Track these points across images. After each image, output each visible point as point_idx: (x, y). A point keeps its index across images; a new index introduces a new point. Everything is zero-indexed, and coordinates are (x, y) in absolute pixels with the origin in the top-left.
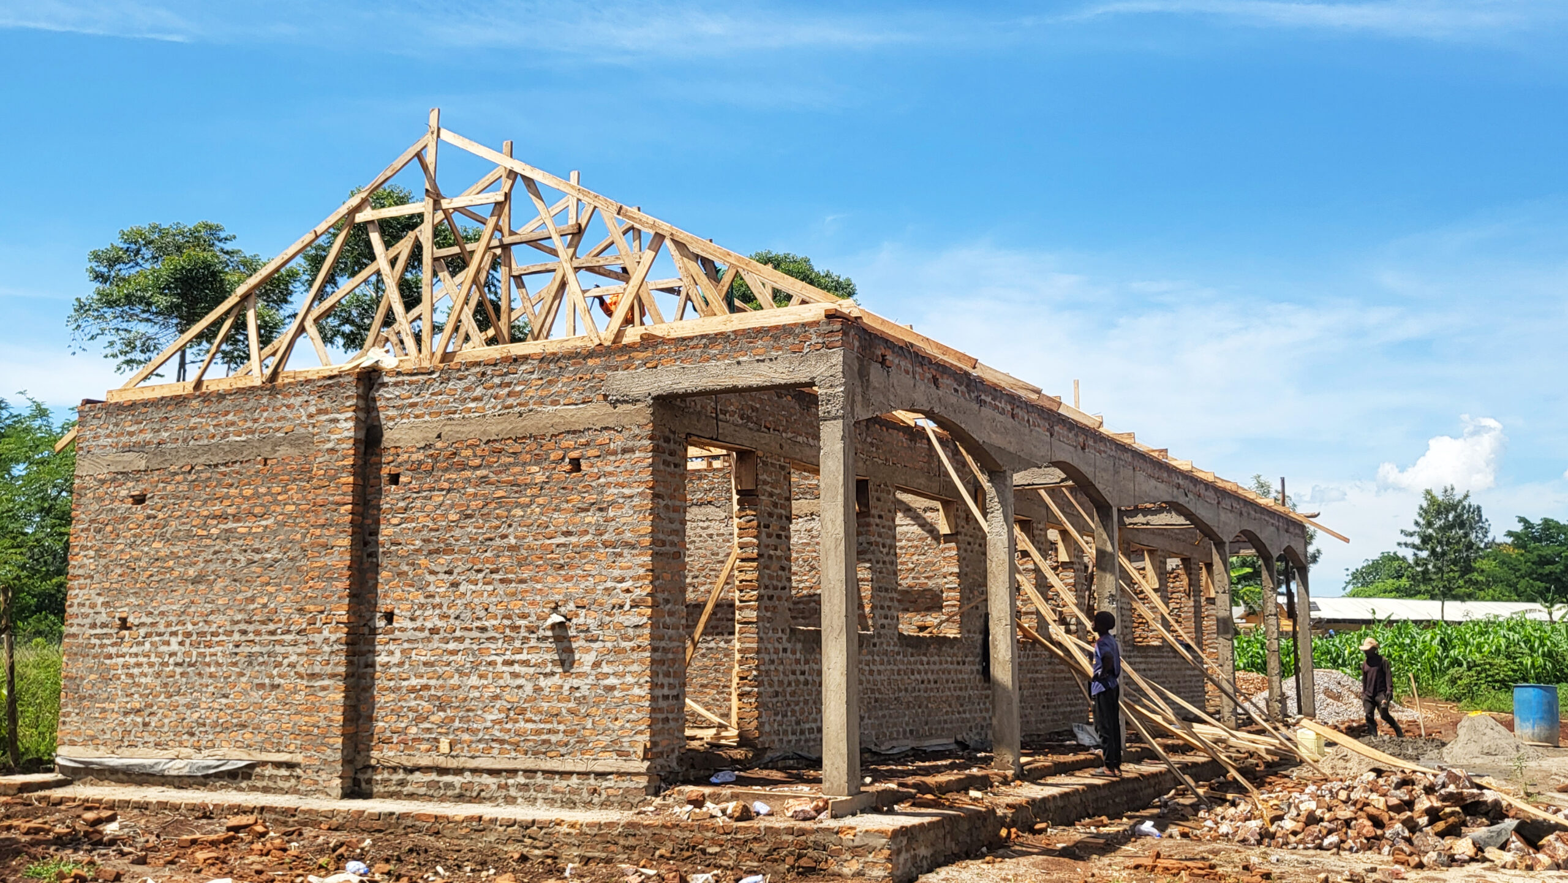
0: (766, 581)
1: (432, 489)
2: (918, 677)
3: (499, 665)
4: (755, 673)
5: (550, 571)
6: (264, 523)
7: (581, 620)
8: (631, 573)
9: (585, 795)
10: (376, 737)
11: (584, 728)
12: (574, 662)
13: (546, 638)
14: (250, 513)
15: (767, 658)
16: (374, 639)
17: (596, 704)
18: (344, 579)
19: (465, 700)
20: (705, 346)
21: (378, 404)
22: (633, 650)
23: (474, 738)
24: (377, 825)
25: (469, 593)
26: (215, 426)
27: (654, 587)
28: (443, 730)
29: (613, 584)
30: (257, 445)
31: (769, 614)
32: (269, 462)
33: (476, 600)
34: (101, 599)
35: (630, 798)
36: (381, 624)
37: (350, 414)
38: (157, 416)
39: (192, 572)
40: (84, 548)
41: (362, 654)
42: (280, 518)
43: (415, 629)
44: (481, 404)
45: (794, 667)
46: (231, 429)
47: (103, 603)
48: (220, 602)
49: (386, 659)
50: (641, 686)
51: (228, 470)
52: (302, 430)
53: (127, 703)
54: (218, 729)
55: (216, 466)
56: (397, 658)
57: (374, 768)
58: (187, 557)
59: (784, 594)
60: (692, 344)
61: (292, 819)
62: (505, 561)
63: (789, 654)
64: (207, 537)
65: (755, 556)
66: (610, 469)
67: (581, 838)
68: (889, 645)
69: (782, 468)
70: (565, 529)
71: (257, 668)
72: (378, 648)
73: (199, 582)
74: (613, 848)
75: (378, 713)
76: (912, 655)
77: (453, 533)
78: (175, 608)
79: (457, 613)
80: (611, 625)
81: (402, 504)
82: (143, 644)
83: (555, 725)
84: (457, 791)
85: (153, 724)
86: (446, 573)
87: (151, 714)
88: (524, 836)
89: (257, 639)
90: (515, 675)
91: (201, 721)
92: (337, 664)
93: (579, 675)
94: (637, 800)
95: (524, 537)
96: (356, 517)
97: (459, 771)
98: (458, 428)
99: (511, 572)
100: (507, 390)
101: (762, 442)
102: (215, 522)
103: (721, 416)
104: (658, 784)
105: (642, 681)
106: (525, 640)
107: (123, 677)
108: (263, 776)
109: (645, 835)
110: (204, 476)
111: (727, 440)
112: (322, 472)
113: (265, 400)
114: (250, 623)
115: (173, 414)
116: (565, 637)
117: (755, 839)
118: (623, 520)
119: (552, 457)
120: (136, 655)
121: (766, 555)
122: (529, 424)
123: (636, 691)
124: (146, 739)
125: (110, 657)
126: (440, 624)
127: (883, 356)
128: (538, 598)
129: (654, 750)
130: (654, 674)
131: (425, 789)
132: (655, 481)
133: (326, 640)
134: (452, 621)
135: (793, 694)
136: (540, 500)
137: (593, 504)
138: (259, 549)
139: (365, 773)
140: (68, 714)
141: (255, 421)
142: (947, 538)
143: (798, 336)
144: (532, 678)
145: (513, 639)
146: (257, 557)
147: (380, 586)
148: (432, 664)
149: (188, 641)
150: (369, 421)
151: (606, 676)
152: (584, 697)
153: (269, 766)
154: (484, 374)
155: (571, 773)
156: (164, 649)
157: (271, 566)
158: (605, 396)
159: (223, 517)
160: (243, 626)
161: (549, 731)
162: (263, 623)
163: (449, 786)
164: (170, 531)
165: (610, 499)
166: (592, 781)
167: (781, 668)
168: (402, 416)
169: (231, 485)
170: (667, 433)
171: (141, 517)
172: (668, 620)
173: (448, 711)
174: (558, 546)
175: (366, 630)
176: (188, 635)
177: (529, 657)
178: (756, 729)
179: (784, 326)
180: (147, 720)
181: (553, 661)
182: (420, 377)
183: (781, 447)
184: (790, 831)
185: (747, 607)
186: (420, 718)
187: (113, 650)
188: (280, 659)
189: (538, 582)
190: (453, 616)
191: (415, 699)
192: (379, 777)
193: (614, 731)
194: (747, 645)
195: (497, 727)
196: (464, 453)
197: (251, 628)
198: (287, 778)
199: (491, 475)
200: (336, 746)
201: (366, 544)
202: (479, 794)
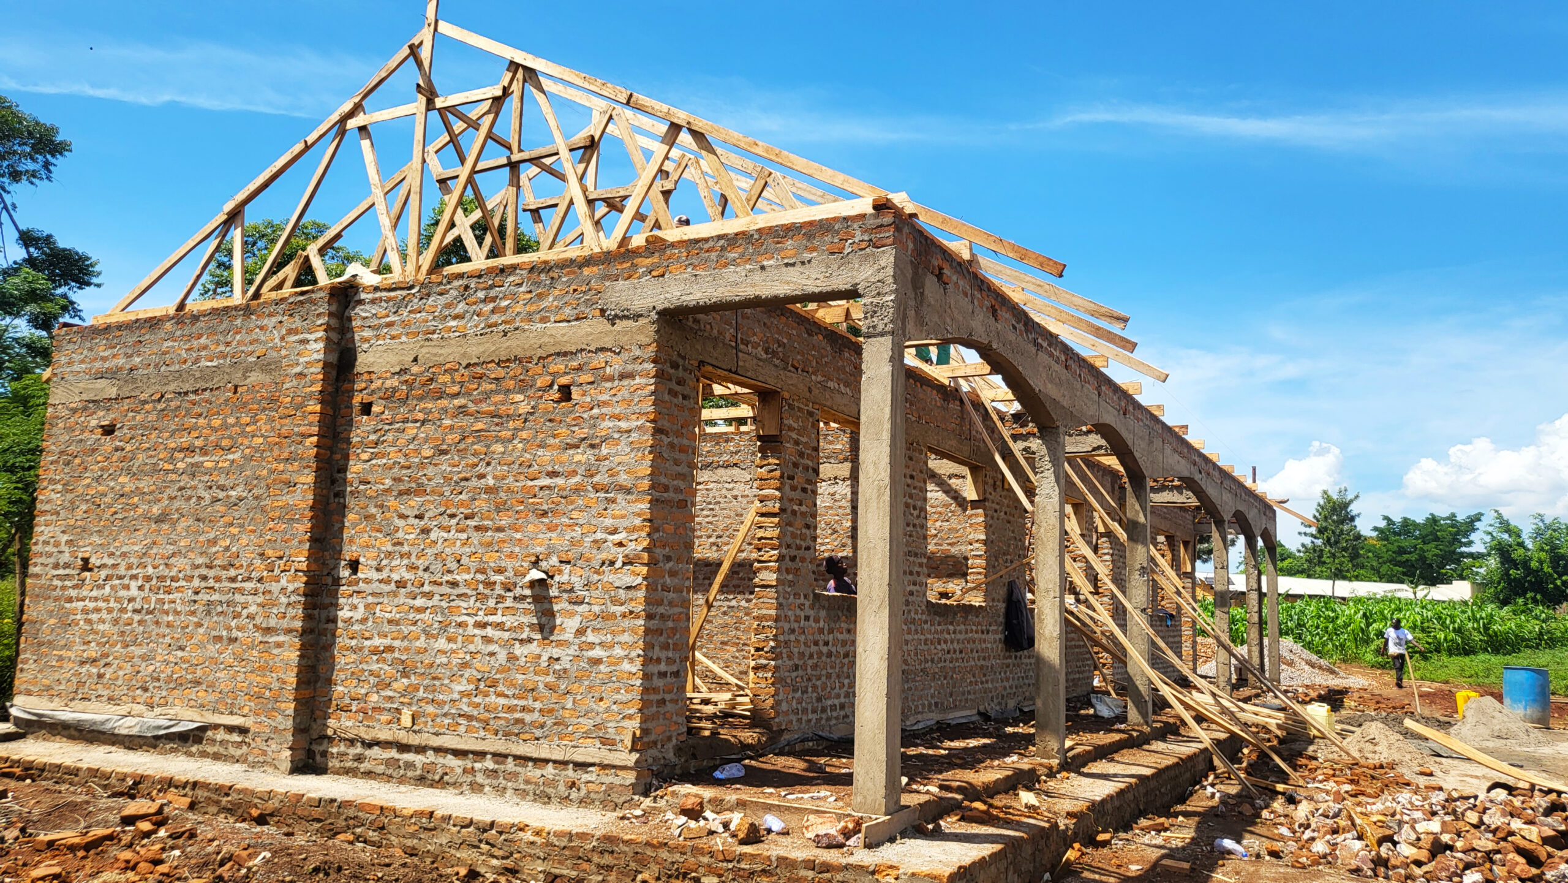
0: (788, 539)
1: (405, 421)
2: (944, 646)
3: (470, 627)
4: (772, 644)
5: (532, 518)
6: (231, 457)
7: (565, 578)
8: (625, 523)
9: (562, 789)
10: (334, 703)
11: (563, 708)
12: (554, 627)
13: (524, 598)
14: (218, 446)
15: (786, 626)
16: (337, 591)
17: (578, 679)
18: (306, 520)
19: (431, 665)
20: (723, 248)
21: (354, 323)
22: (624, 616)
23: (439, 712)
24: (317, 812)
25: (440, 542)
26: (187, 350)
27: (652, 540)
28: (406, 700)
29: (604, 536)
30: (228, 371)
31: (790, 577)
32: (239, 389)
33: (447, 550)
34: (65, 538)
35: (614, 797)
36: (345, 573)
37: (321, 334)
38: (131, 339)
39: (156, 510)
40: (52, 481)
41: (325, 607)
42: (247, 451)
43: (381, 581)
44: (462, 322)
45: (817, 637)
46: (203, 353)
47: (67, 542)
48: (182, 544)
49: (349, 614)
50: (631, 661)
51: (197, 398)
52: (275, 354)
53: (84, 651)
54: (172, 685)
55: (186, 393)
56: (359, 614)
57: (330, 739)
58: (151, 493)
59: (808, 555)
60: (706, 246)
61: (225, 799)
62: (482, 504)
63: (811, 622)
64: (173, 471)
65: (776, 510)
66: (605, 397)
67: (547, 850)
68: (916, 613)
69: (811, 414)
70: (550, 469)
71: (215, 618)
72: (341, 601)
73: (162, 521)
74: (585, 866)
75: (339, 676)
76: (939, 624)
77: (425, 472)
78: (136, 548)
79: (427, 564)
80: (599, 585)
81: (373, 437)
82: (102, 587)
83: (530, 702)
84: (419, 772)
85: (107, 676)
86: (416, 517)
87: (106, 665)
88: (480, 841)
89: (217, 586)
90: (487, 640)
91: (156, 675)
92: (293, 618)
93: (560, 644)
94: (622, 800)
95: (504, 478)
96: (322, 451)
97: (421, 749)
98: (435, 351)
99: (488, 518)
100: (491, 305)
101: (788, 382)
102: (182, 455)
103: (742, 347)
104: (649, 780)
105: (633, 654)
106: (500, 599)
107: (82, 623)
108: (214, 741)
109: (625, 853)
110: (173, 404)
111: (749, 374)
112: (289, 399)
113: (238, 322)
114: (211, 568)
115: (147, 337)
116: (545, 598)
117: (763, 871)
118: (617, 459)
119: (539, 384)
120: (96, 599)
121: (789, 511)
122: (514, 345)
123: (626, 666)
124: (100, 693)
125: (70, 600)
126: (408, 576)
127: (941, 269)
128: (517, 549)
129: (645, 739)
130: (648, 646)
131: (383, 767)
132: (658, 412)
133: (283, 590)
134: (420, 573)
135: (815, 667)
136: (524, 434)
137: (584, 439)
138: (224, 486)
139: (321, 744)
140: (25, 661)
141: (228, 344)
142: (975, 504)
143: (838, 232)
144: (507, 644)
145: (486, 597)
146: (221, 495)
147: (345, 530)
148: (397, 623)
149: (147, 586)
150: (343, 343)
151: (592, 646)
152: (565, 670)
153: (221, 730)
154: (467, 287)
155: (547, 761)
156: (123, 593)
157: (235, 505)
158: (603, 311)
159: (189, 450)
160: (204, 571)
161: (524, 709)
162: (224, 568)
163: (410, 765)
164: (137, 465)
165: (603, 433)
166: (570, 772)
167: (802, 638)
168: (378, 337)
169: (200, 415)
170: (675, 357)
171: (109, 449)
172: (668, 580)
173: (413, 677)
174: (541, 488)
175: (329, 580)
176: (148, 579)
177: (504, 619)
178: (772, 708)
179: (821, 220)
180: (102, 671)
181: (531, 626)
182: (399, 292)
183: (810, 390)
184: (810, 865)
185: (766, 568)
186: (383, 684)
187: (73, 593)
188: (239, 609)
189: (517, 531)
190: (421, 568)
191: (378, 661)
192: (334, 750)
193: (598, 714)
194: (764, 612)
195: (465, 700)
196: (442, 379)
197: (211, 573)
198: (239, 745)
199: (470, 404)
200: (287, 712)
201: (333, 482)
202: (442, 778)
